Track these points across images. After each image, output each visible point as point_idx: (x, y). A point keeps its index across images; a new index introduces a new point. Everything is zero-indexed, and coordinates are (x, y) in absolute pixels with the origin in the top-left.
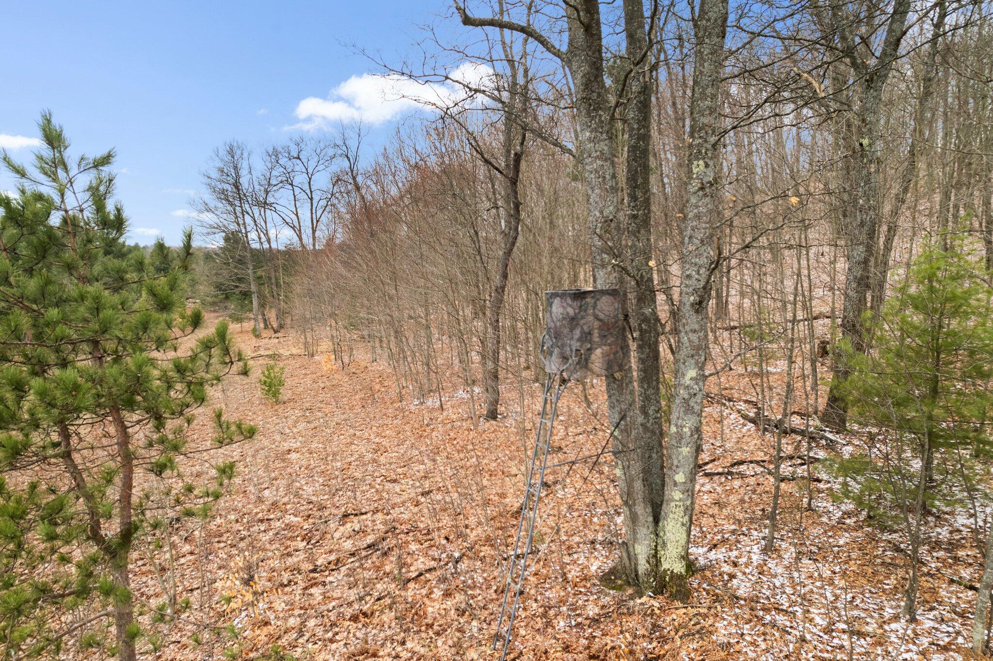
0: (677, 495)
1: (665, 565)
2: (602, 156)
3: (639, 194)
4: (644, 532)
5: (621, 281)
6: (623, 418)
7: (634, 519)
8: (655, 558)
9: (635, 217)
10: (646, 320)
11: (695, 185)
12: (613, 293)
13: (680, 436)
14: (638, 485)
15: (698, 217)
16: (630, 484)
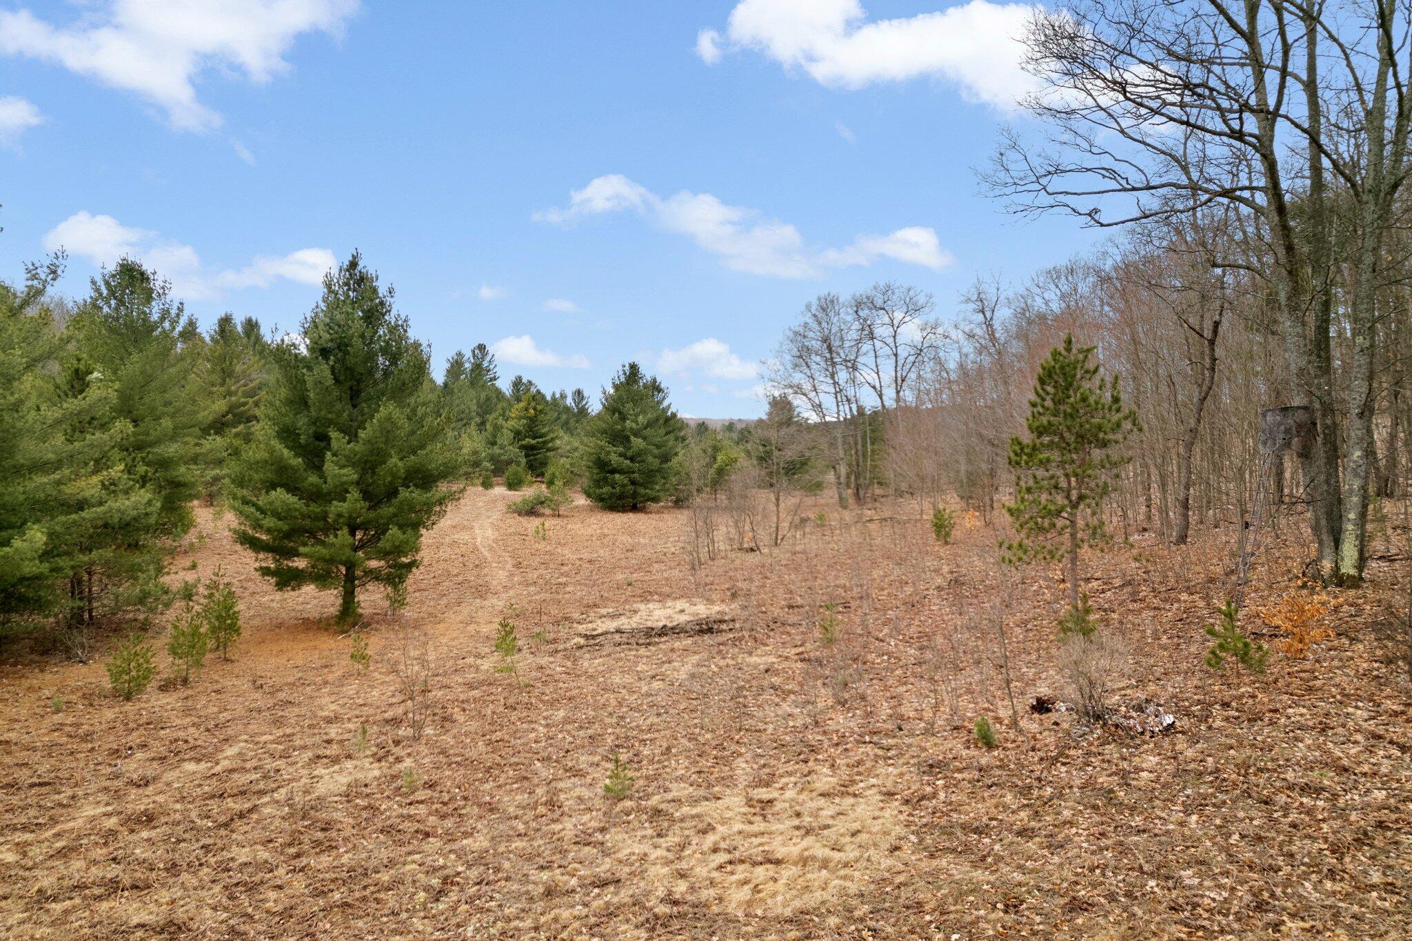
0: (1350, 527)
1: (1343, 571)
2: (1298, 335)
3: (1322, 354)
4: (1328, 551)
5: (1311, 402)
6: (1312, 481)
7: (1321, 543)
8: (1337, 568)
9: (1320, 367)
10: (1328, 427)
11: (1358, 349)
12: (1305, 408)
13: (1351, 491)
14: (1323, 522)
15: (1359, 366)
16: (1317, 520)
